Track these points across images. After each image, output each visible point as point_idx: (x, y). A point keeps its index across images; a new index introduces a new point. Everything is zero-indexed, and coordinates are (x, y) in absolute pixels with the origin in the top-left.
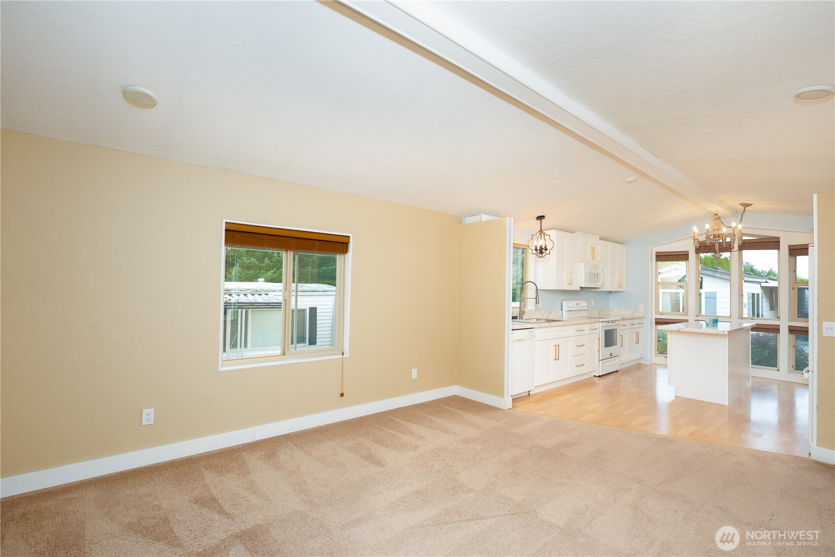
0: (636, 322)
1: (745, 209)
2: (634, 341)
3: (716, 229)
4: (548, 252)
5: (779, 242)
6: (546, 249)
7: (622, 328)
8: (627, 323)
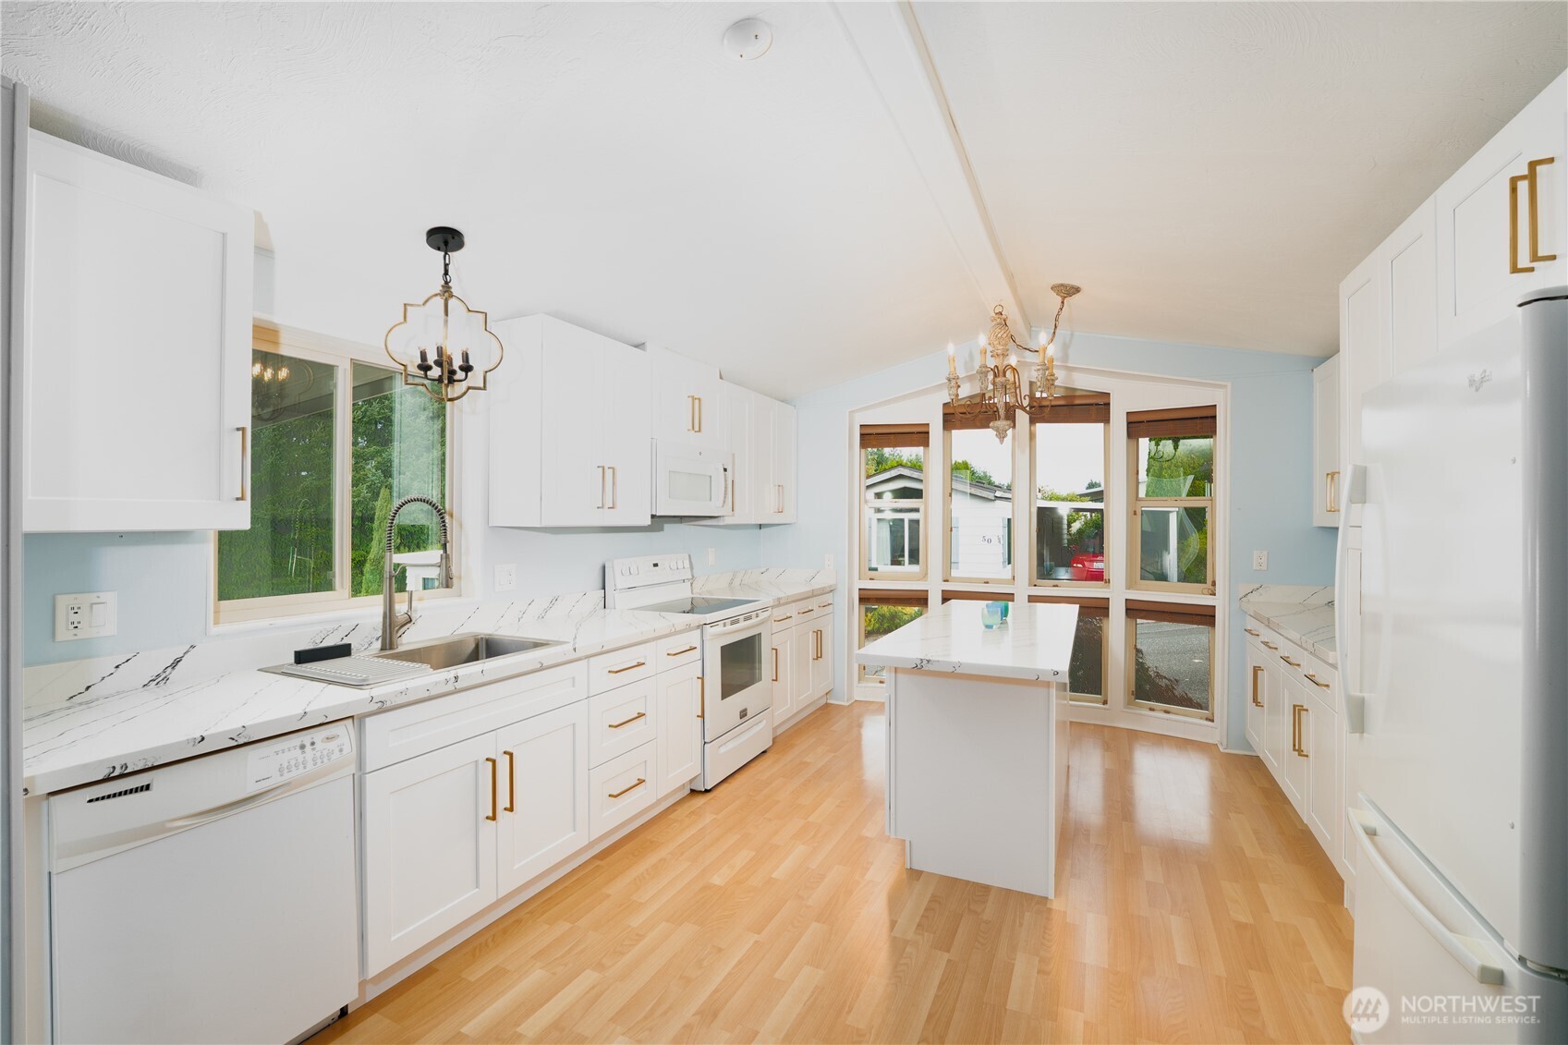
0: (813, 603)
1: (1063, 302)
2: (812, 654)
3: (999, 352)
4: (475, 378)
5: (1109, 404)
6: (467, 368)
7: (776, 627)
8: (792, 610)
